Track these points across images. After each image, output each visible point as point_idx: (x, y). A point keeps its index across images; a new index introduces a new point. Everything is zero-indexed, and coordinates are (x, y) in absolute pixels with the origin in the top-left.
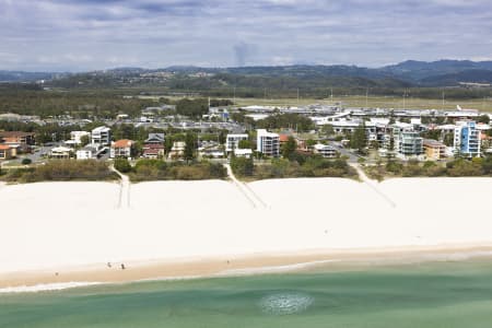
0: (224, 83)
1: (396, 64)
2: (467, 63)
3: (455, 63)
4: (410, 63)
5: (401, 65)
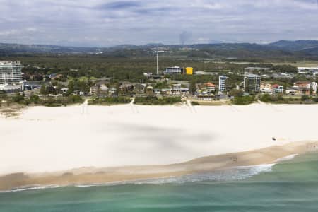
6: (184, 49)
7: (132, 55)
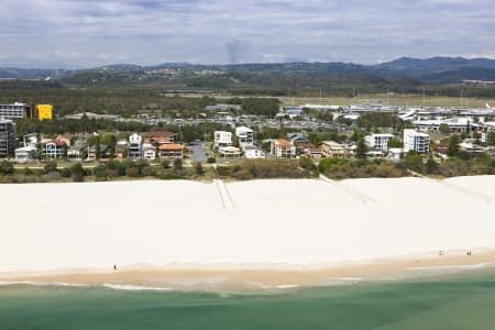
0: (236, 81)
1: (390, 61)
2: (460, 60)
3: (450, 61)
4: (405, 60)
5: (395, 62)
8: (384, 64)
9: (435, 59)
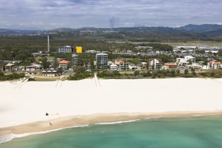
5: (186, 26)
6: (107, 32)
7: (60, 36)
8: (181, 27)
9: (204, 25)
